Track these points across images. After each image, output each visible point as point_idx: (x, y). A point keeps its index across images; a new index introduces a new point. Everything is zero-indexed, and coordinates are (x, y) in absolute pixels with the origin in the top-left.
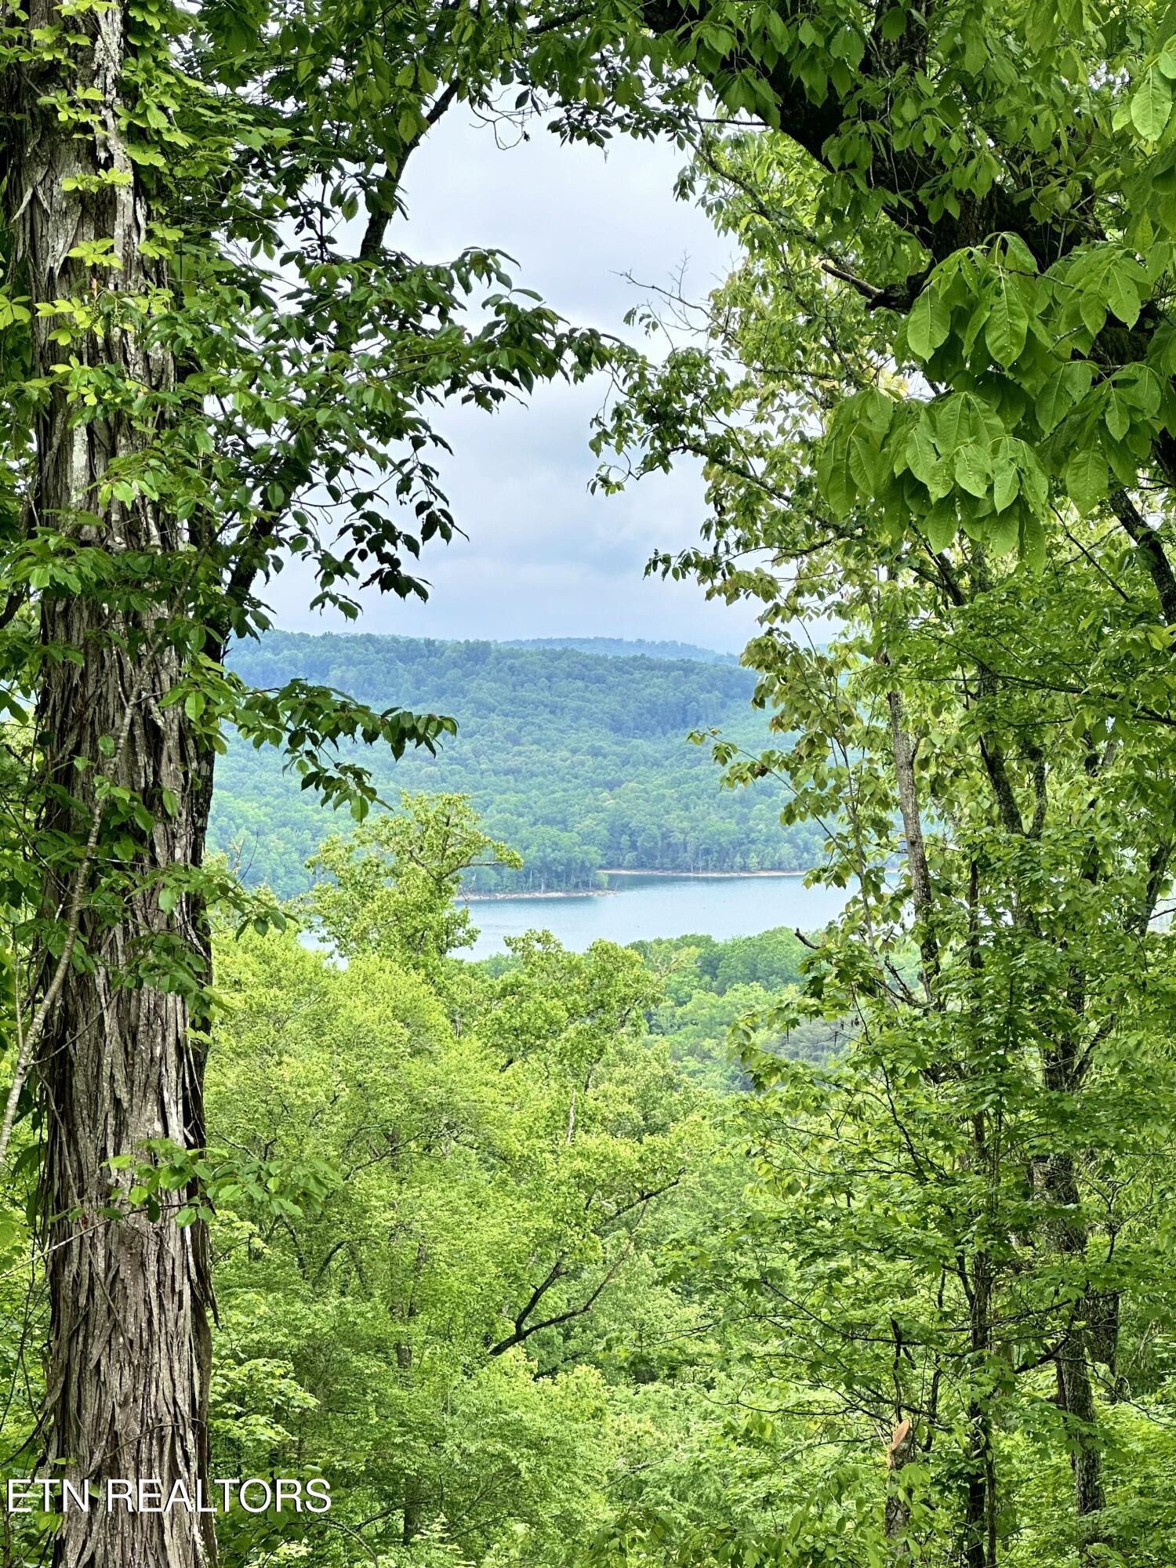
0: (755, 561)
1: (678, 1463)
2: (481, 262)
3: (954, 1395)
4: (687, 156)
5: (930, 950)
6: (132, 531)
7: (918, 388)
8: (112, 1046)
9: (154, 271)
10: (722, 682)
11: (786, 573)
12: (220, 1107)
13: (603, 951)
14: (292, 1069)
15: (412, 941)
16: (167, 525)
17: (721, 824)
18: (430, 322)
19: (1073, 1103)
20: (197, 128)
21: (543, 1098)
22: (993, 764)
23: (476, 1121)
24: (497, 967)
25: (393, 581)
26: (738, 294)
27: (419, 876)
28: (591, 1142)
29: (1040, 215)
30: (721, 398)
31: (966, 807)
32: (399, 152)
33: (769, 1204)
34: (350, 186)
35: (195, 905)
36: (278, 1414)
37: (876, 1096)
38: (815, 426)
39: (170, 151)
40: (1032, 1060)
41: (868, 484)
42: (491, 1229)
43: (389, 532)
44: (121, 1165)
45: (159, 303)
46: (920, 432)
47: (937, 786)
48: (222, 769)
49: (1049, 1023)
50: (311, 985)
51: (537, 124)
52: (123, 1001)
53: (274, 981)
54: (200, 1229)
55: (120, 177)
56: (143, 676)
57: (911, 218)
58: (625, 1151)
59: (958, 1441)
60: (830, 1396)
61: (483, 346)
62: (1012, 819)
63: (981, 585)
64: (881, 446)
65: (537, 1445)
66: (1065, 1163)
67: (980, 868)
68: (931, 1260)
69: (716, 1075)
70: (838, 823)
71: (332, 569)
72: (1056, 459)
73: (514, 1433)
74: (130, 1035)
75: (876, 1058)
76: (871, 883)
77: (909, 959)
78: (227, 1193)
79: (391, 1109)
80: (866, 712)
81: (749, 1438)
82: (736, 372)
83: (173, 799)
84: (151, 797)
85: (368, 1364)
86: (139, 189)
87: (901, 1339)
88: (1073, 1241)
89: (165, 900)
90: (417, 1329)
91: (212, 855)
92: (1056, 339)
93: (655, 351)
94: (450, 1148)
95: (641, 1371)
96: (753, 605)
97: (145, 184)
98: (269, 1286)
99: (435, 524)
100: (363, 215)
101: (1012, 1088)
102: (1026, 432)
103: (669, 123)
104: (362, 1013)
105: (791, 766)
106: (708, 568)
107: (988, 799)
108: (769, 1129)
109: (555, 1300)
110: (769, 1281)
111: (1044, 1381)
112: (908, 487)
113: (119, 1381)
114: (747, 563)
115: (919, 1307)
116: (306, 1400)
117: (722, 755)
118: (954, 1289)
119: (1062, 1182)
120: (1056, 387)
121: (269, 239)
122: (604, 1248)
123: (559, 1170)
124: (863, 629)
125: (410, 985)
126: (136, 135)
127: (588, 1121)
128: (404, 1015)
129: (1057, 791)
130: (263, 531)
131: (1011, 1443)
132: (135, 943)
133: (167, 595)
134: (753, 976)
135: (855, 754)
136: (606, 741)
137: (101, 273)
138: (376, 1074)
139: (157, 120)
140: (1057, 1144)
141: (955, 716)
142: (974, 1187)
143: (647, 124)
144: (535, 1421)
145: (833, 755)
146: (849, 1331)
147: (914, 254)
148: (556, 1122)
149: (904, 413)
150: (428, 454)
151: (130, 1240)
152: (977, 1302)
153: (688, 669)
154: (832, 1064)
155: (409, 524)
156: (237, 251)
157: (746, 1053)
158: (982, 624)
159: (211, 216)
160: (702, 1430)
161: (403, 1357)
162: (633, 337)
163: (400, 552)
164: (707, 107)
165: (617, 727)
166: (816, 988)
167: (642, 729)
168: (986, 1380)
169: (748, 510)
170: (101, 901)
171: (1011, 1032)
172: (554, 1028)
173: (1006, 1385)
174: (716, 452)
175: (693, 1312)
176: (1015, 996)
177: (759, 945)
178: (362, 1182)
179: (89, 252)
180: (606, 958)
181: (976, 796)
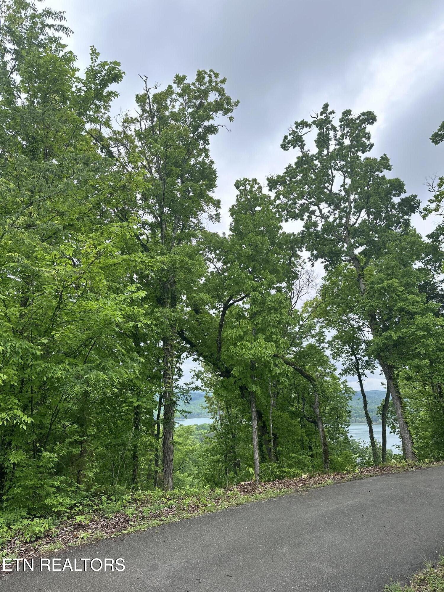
5: (221, 426)
11: (208, 389)
22: (227, 408)
25: (188, 402)
44: (169, 442)
47: (222, 409)
62: (228, 413)
67: (226, 417)
70: (213, 413)
76: (216, 419)
77: (219, 427)
99: (191, 399)
105: (208, 408)
129: (233, 410)
134: (202, 429)
135: (215, 406)
141: (223, 403)
144: (181, 478)
145: (212, 407)
151: (169, 447)
154: (213, 437)
162: (195, 369)
166: (211, 429)
169: (205, 384)
171: (228, 433)
174: (202, 379)
176: (229, 430)
177: (206, 425)
179: (169, 381)
180: (189, 427)
181: (225, 411)
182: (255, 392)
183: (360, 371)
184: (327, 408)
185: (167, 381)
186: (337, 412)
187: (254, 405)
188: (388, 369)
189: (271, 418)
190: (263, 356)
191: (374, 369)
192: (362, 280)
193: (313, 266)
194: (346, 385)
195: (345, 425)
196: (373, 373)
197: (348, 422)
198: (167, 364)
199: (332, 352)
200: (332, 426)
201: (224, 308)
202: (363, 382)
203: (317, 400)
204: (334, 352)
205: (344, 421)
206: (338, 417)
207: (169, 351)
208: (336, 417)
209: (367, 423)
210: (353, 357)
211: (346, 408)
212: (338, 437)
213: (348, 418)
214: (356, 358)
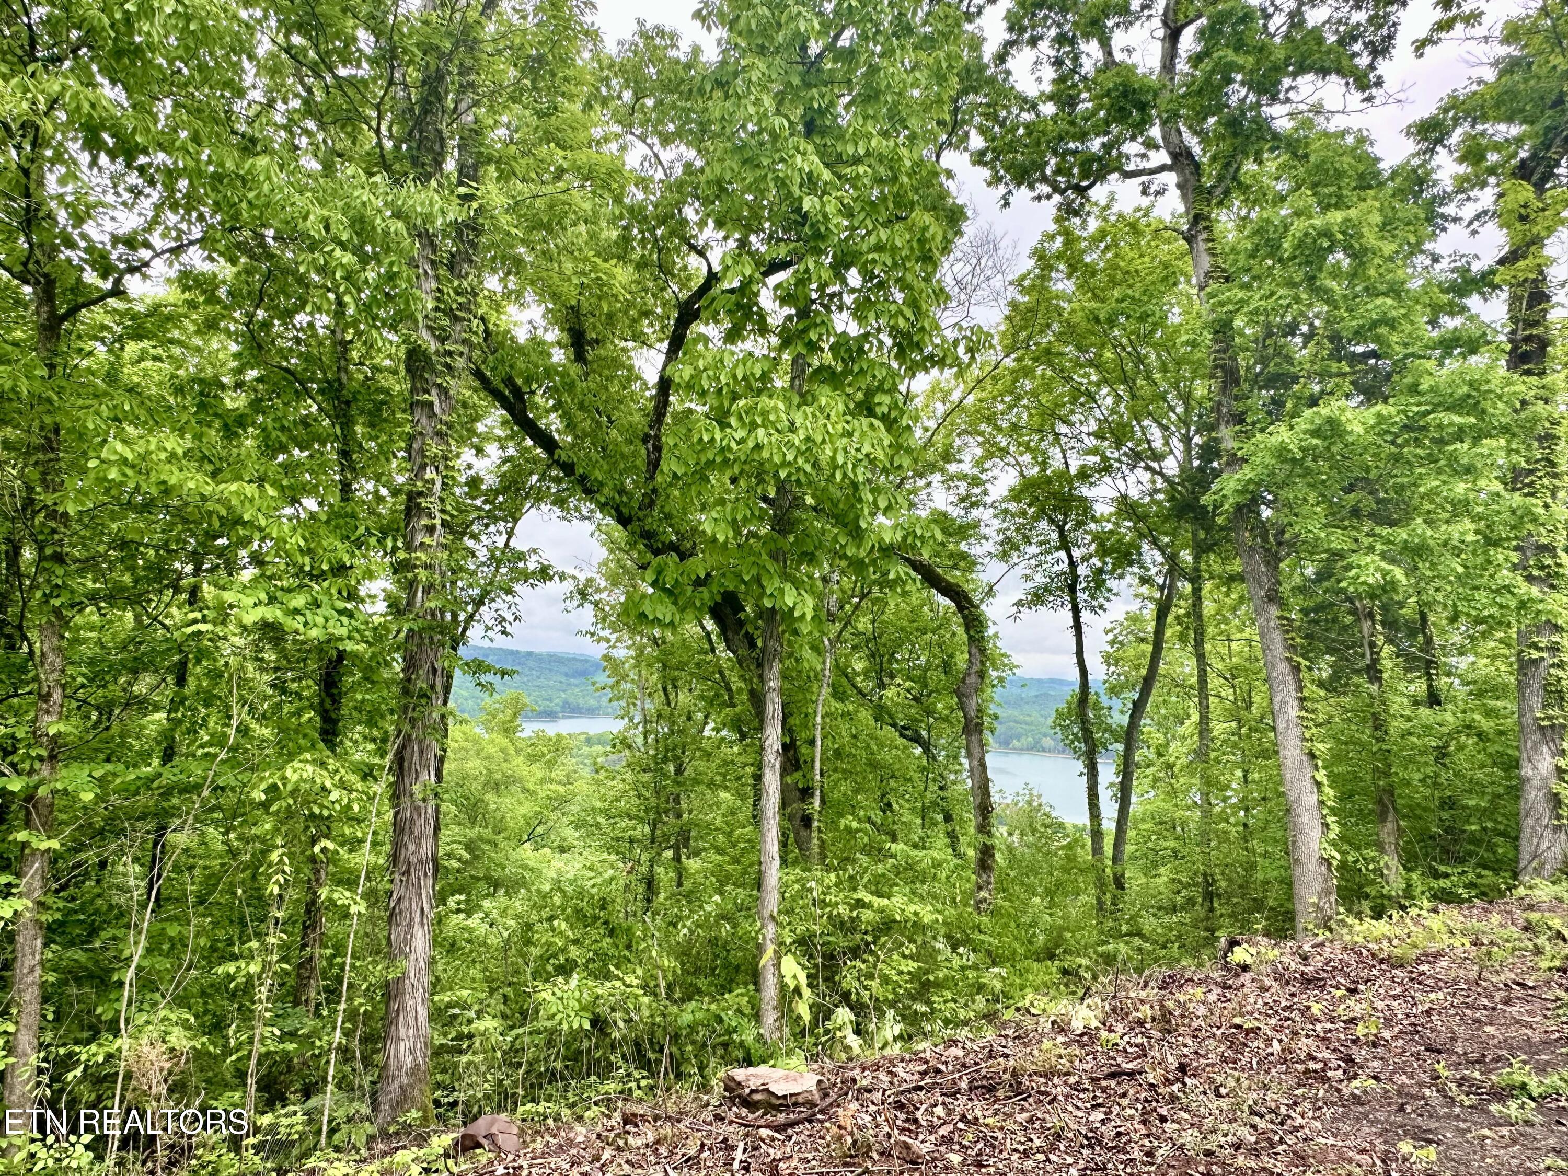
0: (606, 633)
1: (571, 876)
2: (534, 551)
3: (644, 857)
4: (593, 527)
5: (646, 738)
6: (433, 614)
7: (650, 590)
8: (416, 755)
9: (445, 547)
10: (597, 666)
11: (613, 637)
12: (449, 774)
13: (559, 735)
14: (470, 764)
15: (506, 731)
16: (442, 614)
17: (592, 702)
18: (521, 565)
19: (680, 779)
20: (461, 511)
21: (540, 774)
22: (665, 690)
23: (521, 781)
24: (530, 738)
25: (504, 632)
26: (605, 563)
27: (509, 712)
28: (552, 787)
29: (682, 549)
30: (598, 590)
31: (657, 701)
32: (516, 521)
33: (599, 804)
34: (502, 528)
35: (443, 717)
36: (459, 860)
37: (629, 776)
38: (622, 599)
39: (452, 516)
40: (671, 768)
41: (633, 614)
42: (523, 810)
43: (504, 620)
44: (416, 788)
45: (445, 555)
46: (647, 601)
47: (650, 695)
48: (455, 682)
49: (676, 758)
50: (476, 741)
51: (554, 517)
52: (420, 742)
53: (467, 740)
54: (437, 806)
55: (438, 522)
56: (432, 655)
57: (649, 547)
58: (561, 789)
59: (644, 869)
60: (613, 857)
61: (534, 573)
62: (669, 704)
63: (664, 643)
64: (636, 605)
65: (532, 870)
66: (678, 795)
67: (660, 716)
68: (641, 820)
69: (587, 770)
70: (623, 703)
71: (488, 628)
72: (682, 610)
73: (525, 867)
74: (421, 752)
75: (629, 765)
76: (631, 720)
77: (640, 740)
78: (446, 796)
79: (498, 776)
80: (633, 675)
81: (591, 869)
82: (603, 584)
83: (439, 688)
84: (432, 687)
85: (486, 847)
86: (443, 525)
87: (631, 841)
88: (679, 816)
89: (434, 715)
90: (499, 838)
91: (451, 704)
92: (684, 580)
93: (582, 577)
94: (512, 788)
95: (562, 850)
96: (604, 645)
97: (444, 524)
98: (459, 824)
99: (517, 618)
100: (505, 537)
101: (665, 775)
102: (675, 603)
103: (589, 518)
104: (491, 750)
105: (612, 687)
106: (592, 635)
107: (663, 698)
108: (599, 783)
109: (540, 830)
110: (598, 825)
111: (669, 854)
112: (643, 615)
113: (411, 847)
114: (603, 634)
115: (638, 834)
116: (467, 856)
117: (594, 684)
118: (647, 829)
119: (677, 800)
120: (683, 592)
121: (479, 540)
122: (553, 816)
123: (542, 794)
124: (632, 653)
125: (505, 742)
126: (443, 511)
127: (551, 781)
128: (502, 751)
129: (681, 697)
130: (471, 617)
131: (660, 870)
132: (424, 726)
133: (441, 633)
134: (598, 743)
135: (629, 685)
136: (564, 679)
137: (430, 546)
138: (494, 767)
139: (449, 508)
140: (676, 790)
141: (655, 677)
142: (653, 802)
143: (583, 518)
144: (531, 863)
145: (623, 685)
146: (618, 839)
147: (649, 556)
148: (543, 781)
149: (644, 596)
150: (517, 600)
151: (417, 809)
152: (653, 831)
153: (586, 661)
154: (618, 768)
155: (510, 618)
156: (470, 543)
157: (595, 764)
158: (664, 652)
159: (464, 533)
160: (577, 866)
161: (496, 845)
162: (576, 573)
163: (506, 625)
164: (599, 515)
165: (567, 675)
166: (614, 746)
167: (574, 677)
168: (654, 852)
169: (604, 620)
170: (416, 715)
171: (665, 760)
172: (544, 755)
173: (659, 854)
174: (596, 604)
175: (577, 834)
176: (667, 751)
177: (601, 735)
178: (487, 797)
179: (427, 540)
180: (559, 737)
181: (660, 698)
182: (792, 610)
185: (419, 539)
187: (777, 666)
188: (1268, 564)
189: (819, 719)
190: (840, 460)
192: (1204, 235)
193: (1007, 204)
198: (423, 467)
201: (678, 320)
203: (975, 669)
207: (432, 415)
210: (1062, 555)
214: (1070, 556)
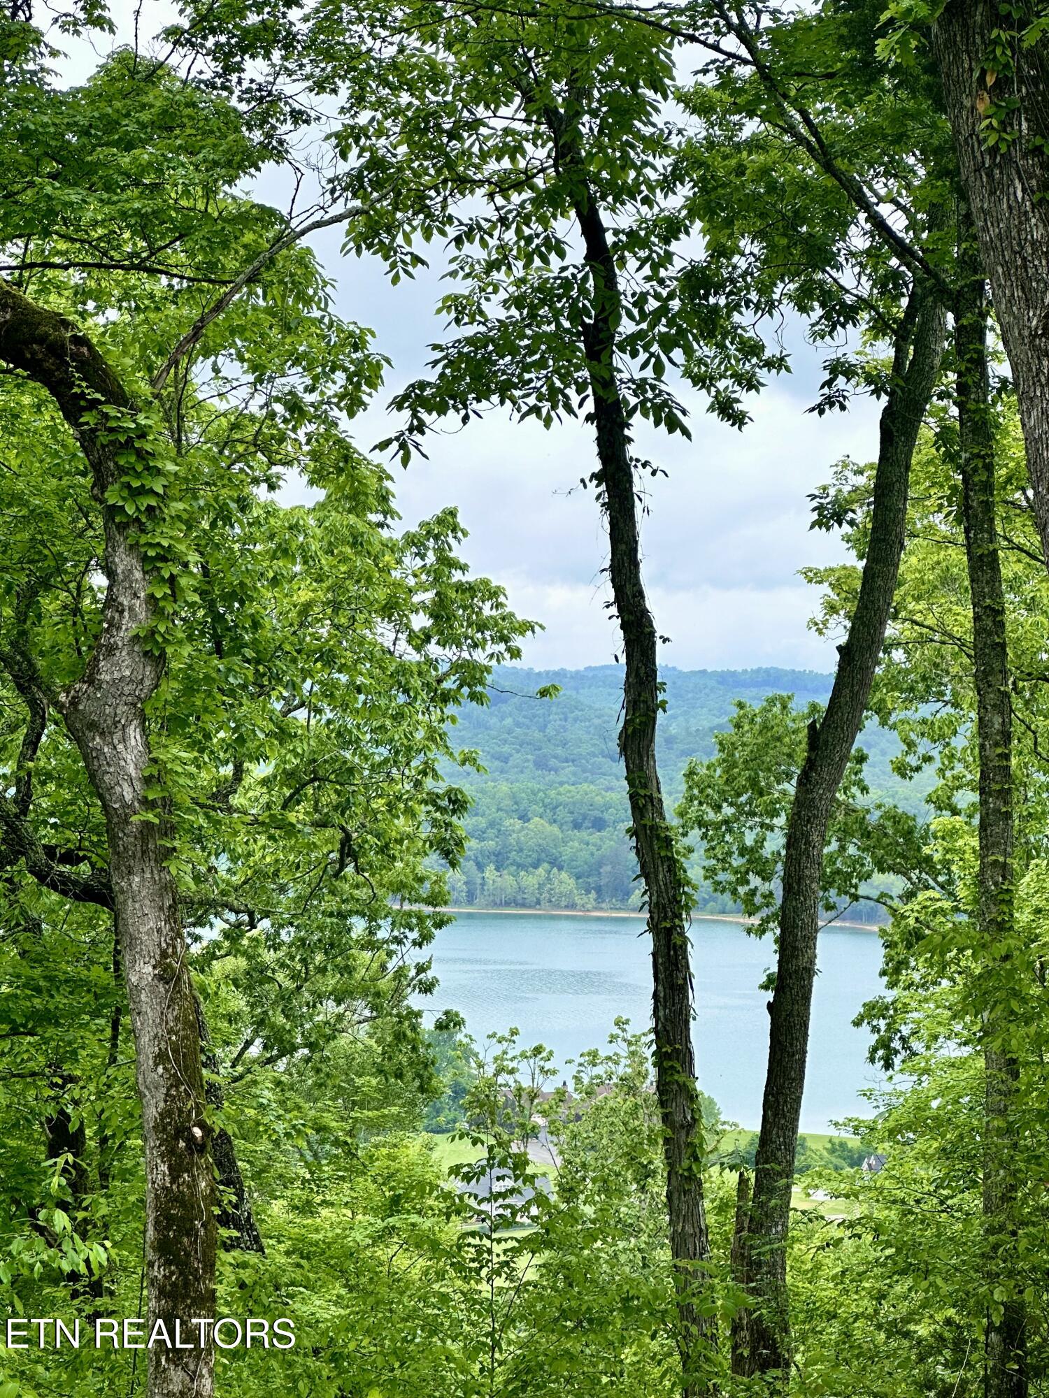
183: (628, 367)
184: (259, 771)
186: (343, 808)
191: (751, 384)
194: (447, 562)
195: (404, 921)
196: (738, 419)
197: (432, 900)
199: (355, 161)
200: (286, 935)
202: (641, 480)
203: (129, 627)
204: (376, 163)
205: (399, 888)
206: (348, 850)
208: (326, 844)
209: (638, 892)
210: (568, 228)
211: (428, 770)
212: (333, 1030)
213: (431, 863)
214: (592, 229)
